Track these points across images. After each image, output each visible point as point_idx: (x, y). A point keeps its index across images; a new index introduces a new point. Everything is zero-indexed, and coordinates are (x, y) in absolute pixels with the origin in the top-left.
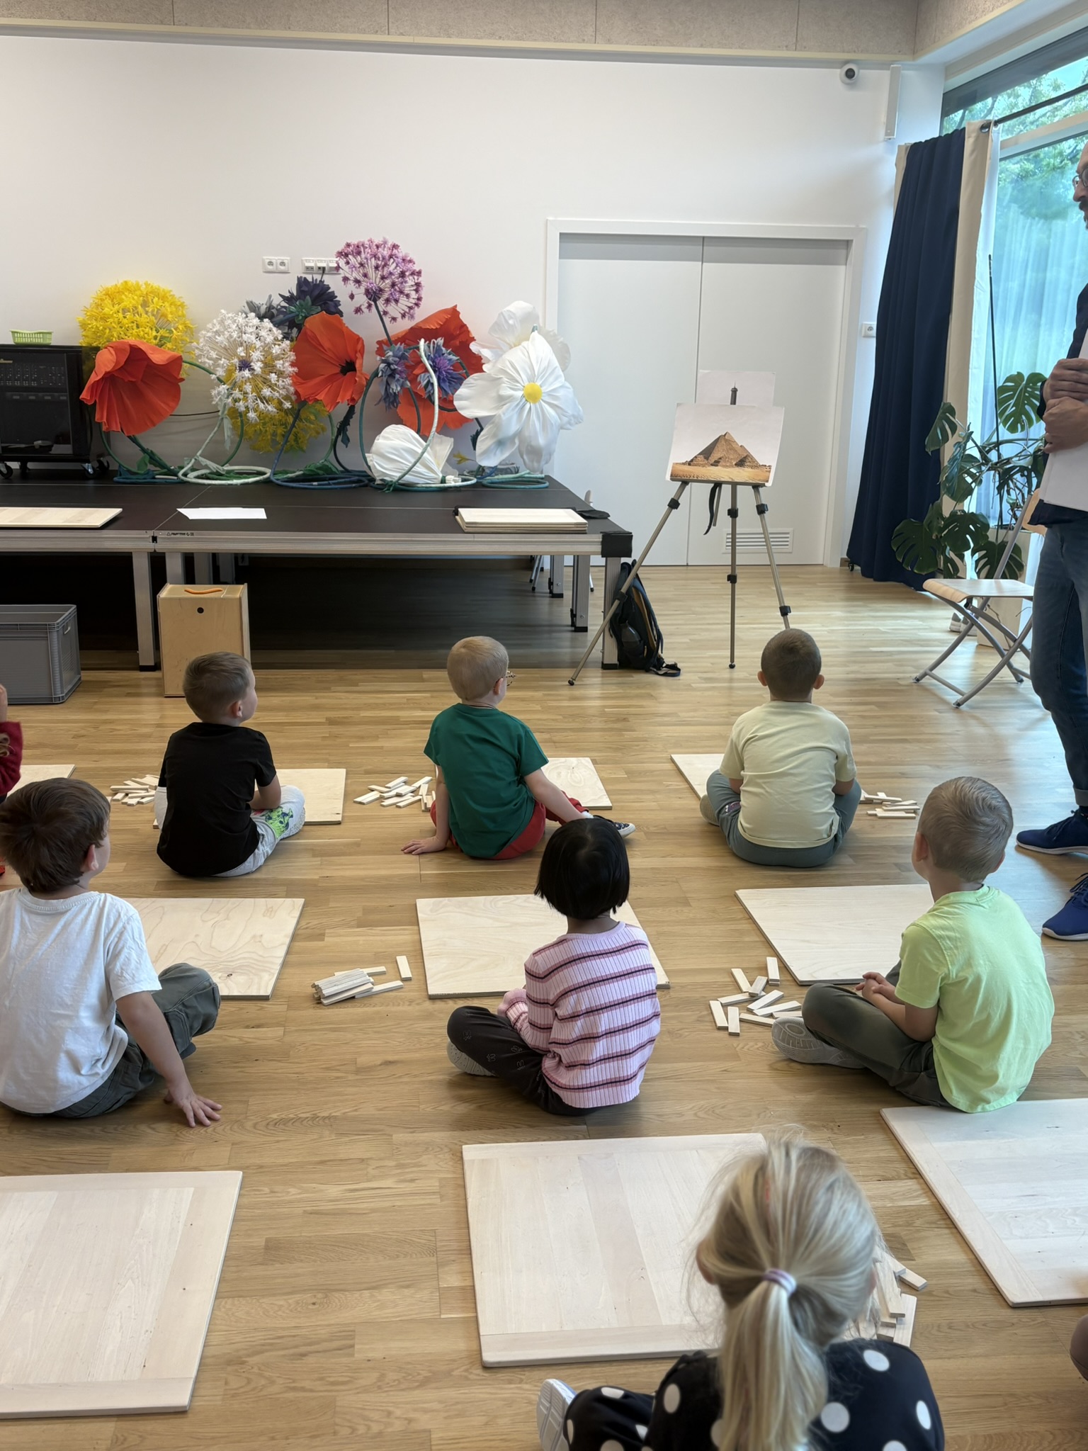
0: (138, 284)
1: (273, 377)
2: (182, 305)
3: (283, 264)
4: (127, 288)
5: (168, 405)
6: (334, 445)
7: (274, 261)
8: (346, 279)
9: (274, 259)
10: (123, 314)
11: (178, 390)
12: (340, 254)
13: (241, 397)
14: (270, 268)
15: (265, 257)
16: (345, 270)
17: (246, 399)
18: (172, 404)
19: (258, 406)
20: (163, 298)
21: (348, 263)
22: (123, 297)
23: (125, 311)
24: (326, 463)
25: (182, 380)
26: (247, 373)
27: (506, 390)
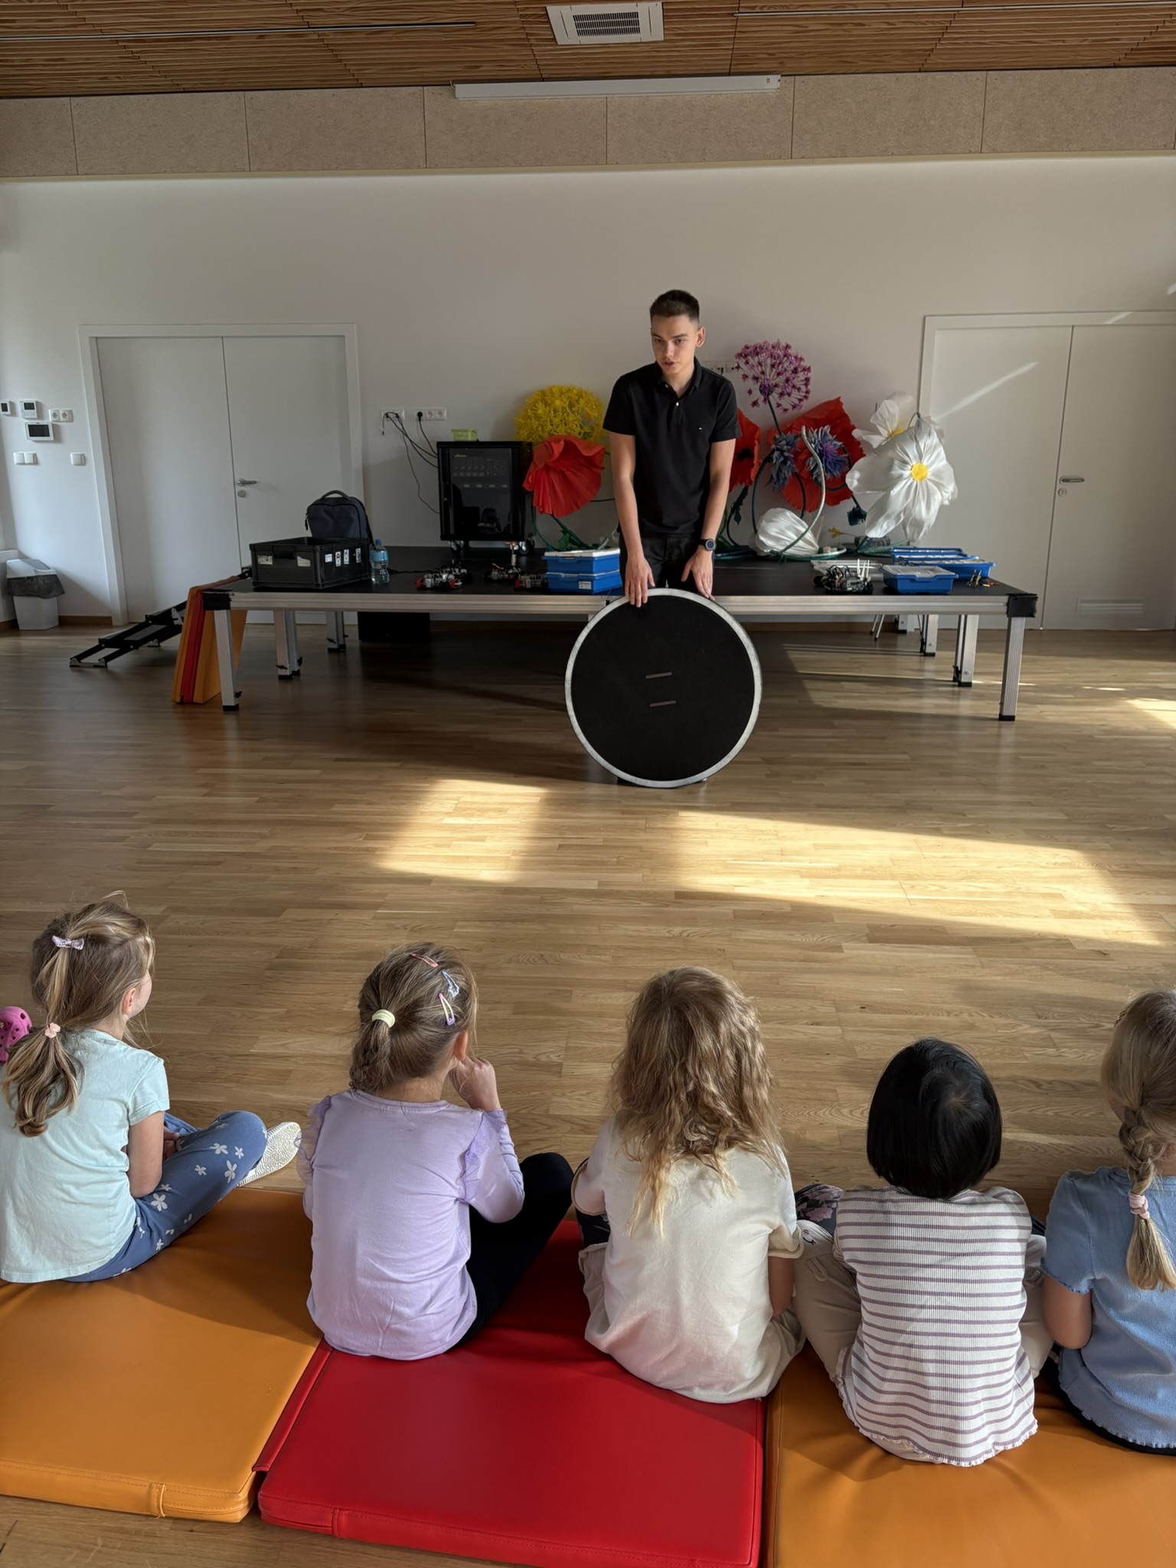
0: (566, 387)
4: (556, 391)
5: (590, 491)
8: (745, 377)
10: (554, 414)
11: (599, 477)
12: (739, 355)
16: (745, 369)
18: (593, 490)
20: (587, 399)
21: (747, 363)
22: (553, 399)
23: (555, 411)
25: (603, 469)
27: (896, 471)
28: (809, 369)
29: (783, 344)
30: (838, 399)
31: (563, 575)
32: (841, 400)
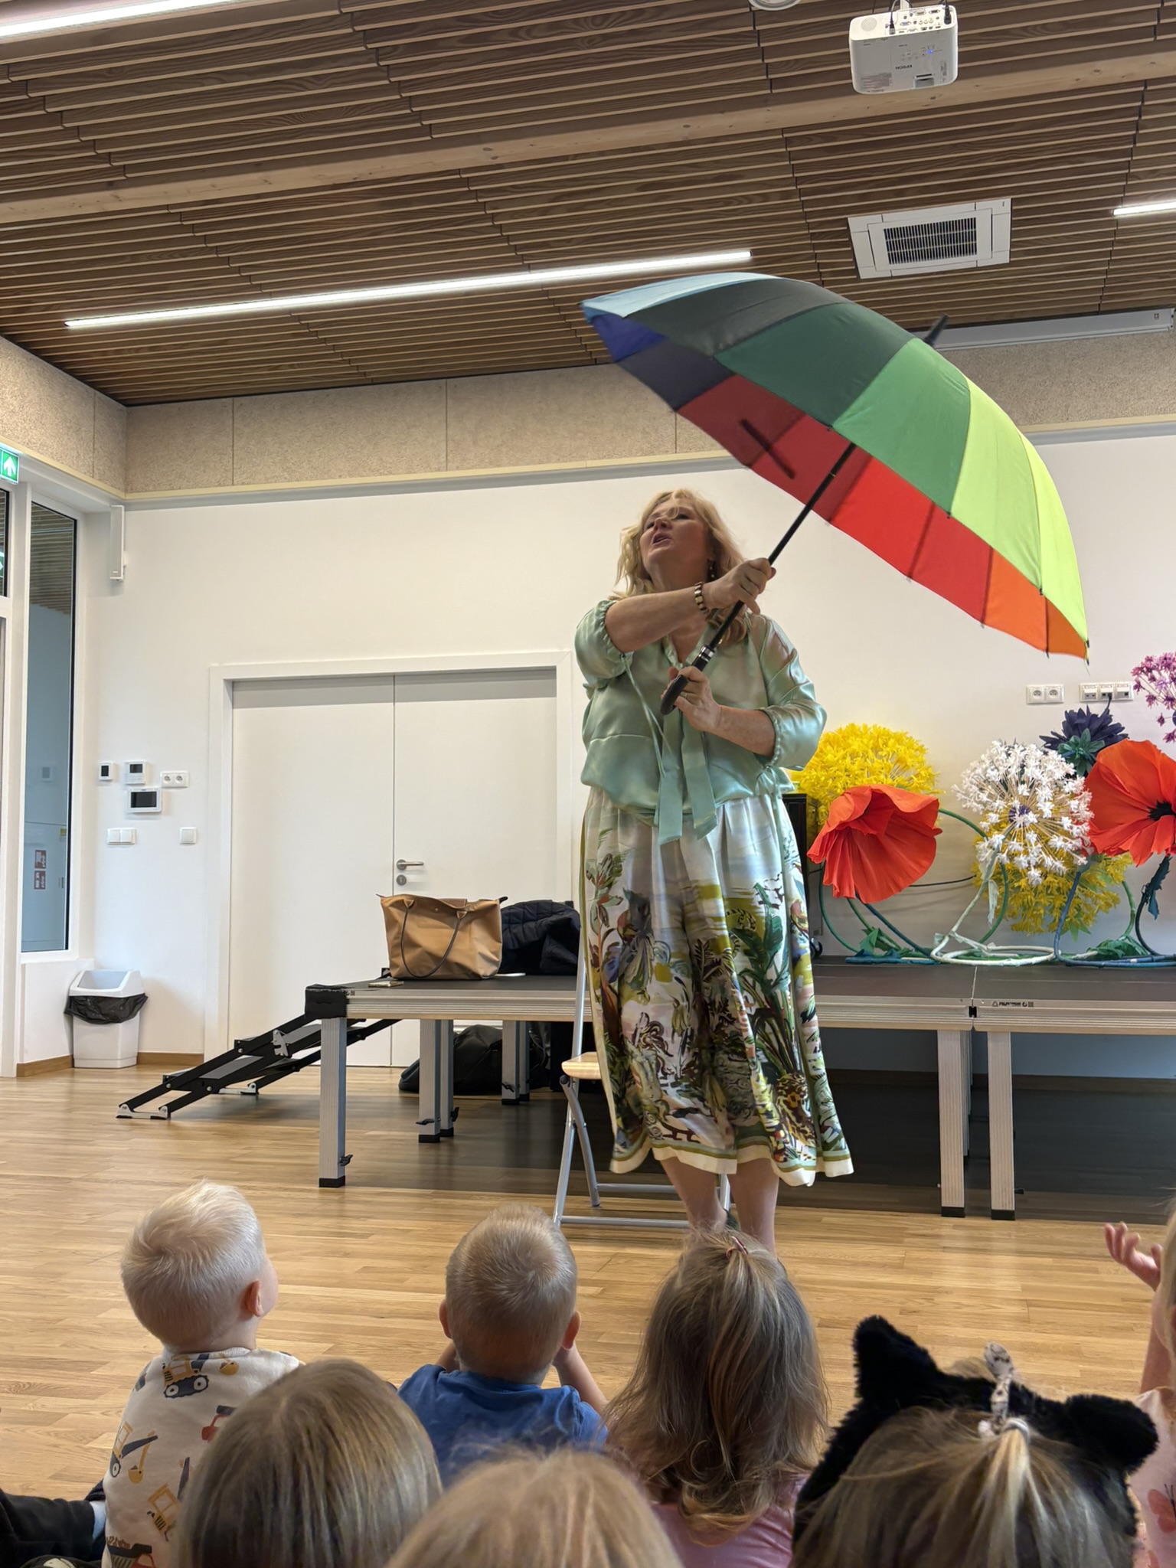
0: (865, 727)
1: (1066, 822)
2: (921, 749)
3: (1054, 692)
4: (853, 731)
5: (919, 864)
6: (1136, 918)
7: (1042, 690)
8: (1151, 699)
9: (1042, 688)
10: (852, 759)
11: (934, 842)
12: (1138, 671)
13: (1022, 849)
14: (1037, 698)
15: (1029, 686)
16: (1150, 688)
17: (1026, 853)
18: (924, 863)
19: (1044, 860)
20: (899, 740)
21: (1153, 679)
22: (850, 741)
23: (853, 756)
24: (1127, 941)
25: (939, 831)
26: (1031, 817)
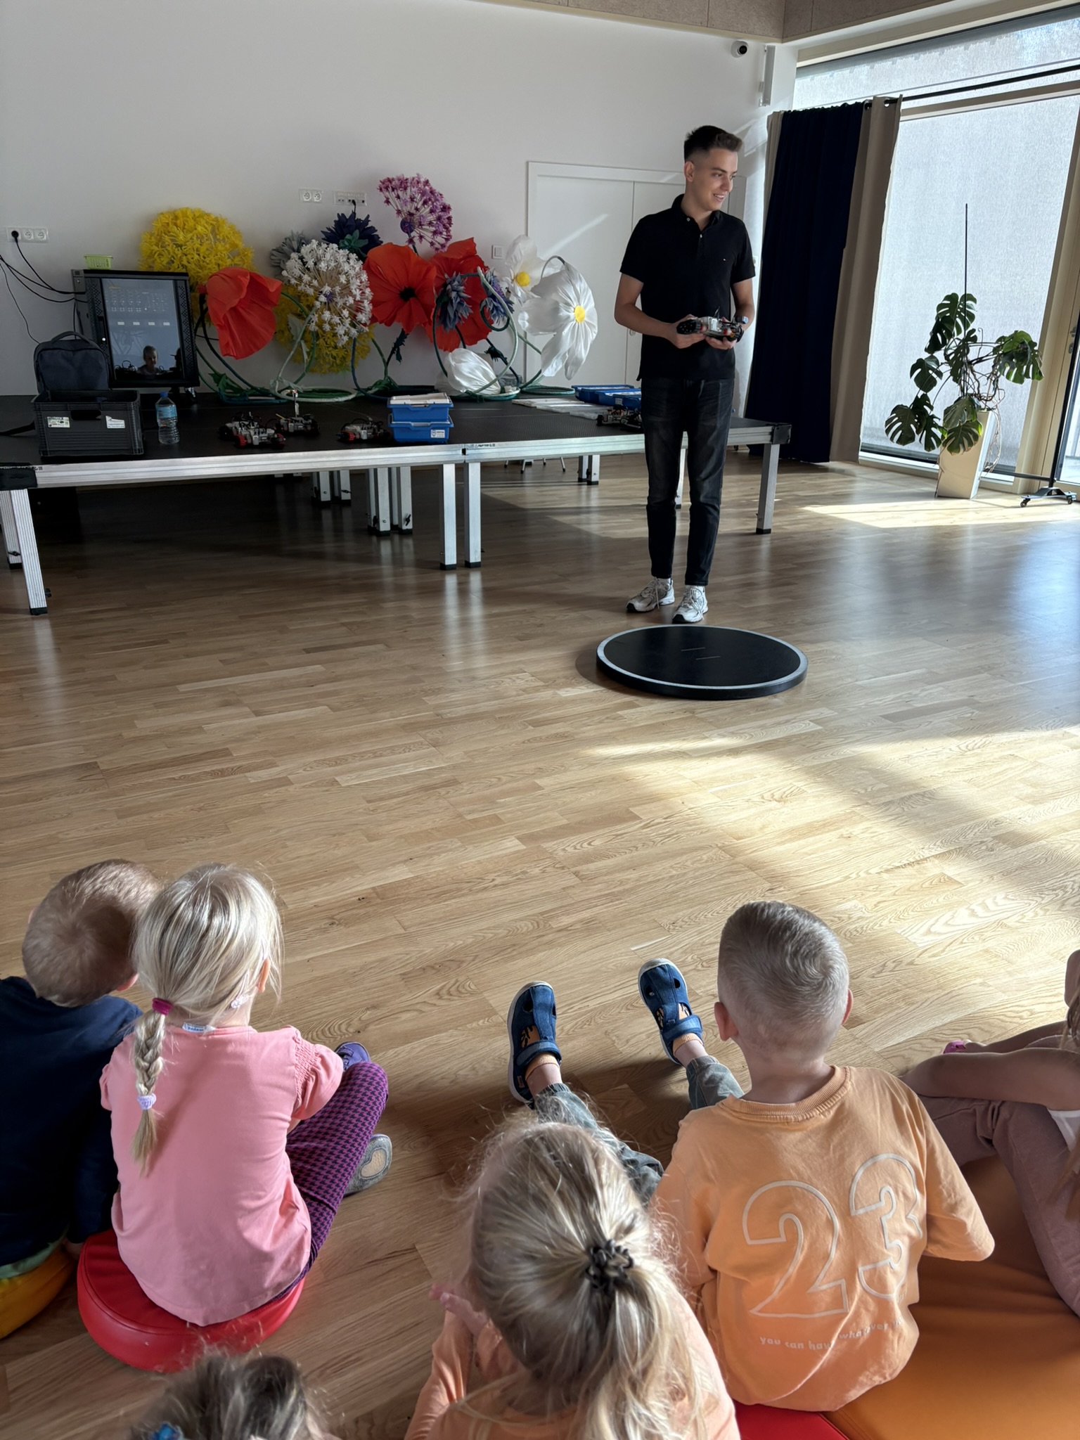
3: (318, 196)
6: (386, 365)
7: (310, 193)
14: (306, 199)
19: (349, 331)
27: (563, 313)
28: (449, 208)
29: (422, 180)
30: (472, 239)
31: (413, 424)
32: (475, 241)
